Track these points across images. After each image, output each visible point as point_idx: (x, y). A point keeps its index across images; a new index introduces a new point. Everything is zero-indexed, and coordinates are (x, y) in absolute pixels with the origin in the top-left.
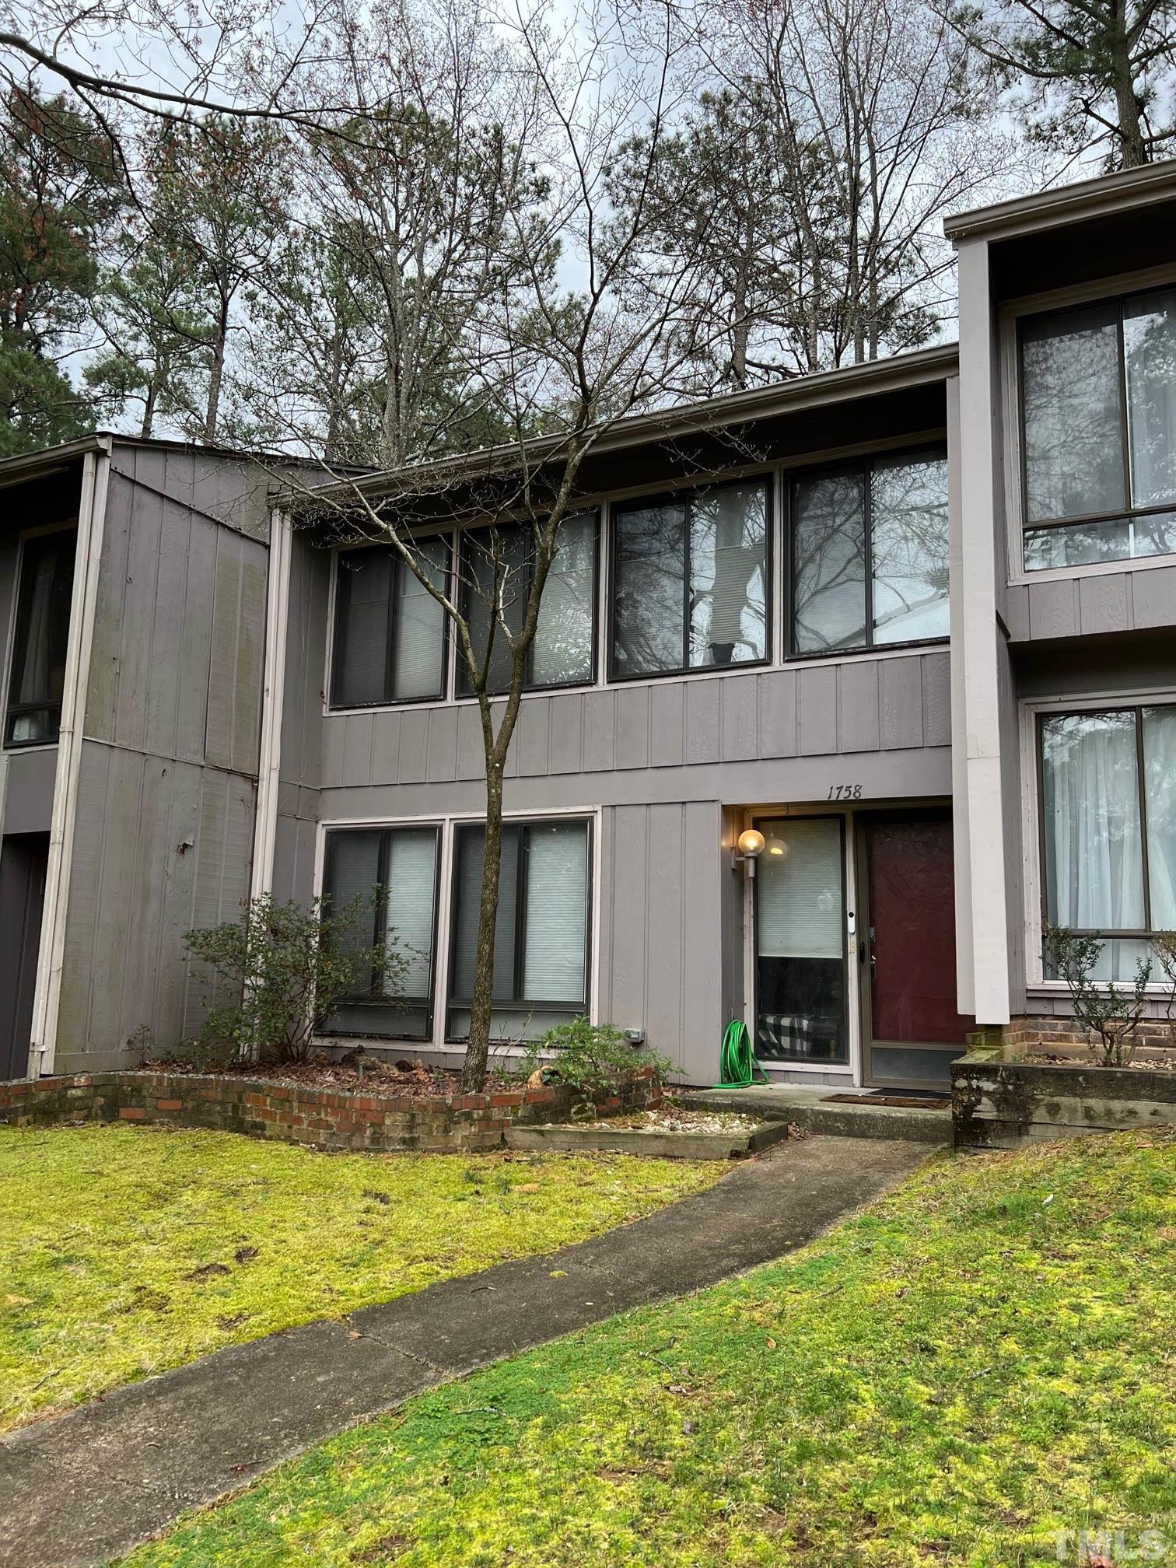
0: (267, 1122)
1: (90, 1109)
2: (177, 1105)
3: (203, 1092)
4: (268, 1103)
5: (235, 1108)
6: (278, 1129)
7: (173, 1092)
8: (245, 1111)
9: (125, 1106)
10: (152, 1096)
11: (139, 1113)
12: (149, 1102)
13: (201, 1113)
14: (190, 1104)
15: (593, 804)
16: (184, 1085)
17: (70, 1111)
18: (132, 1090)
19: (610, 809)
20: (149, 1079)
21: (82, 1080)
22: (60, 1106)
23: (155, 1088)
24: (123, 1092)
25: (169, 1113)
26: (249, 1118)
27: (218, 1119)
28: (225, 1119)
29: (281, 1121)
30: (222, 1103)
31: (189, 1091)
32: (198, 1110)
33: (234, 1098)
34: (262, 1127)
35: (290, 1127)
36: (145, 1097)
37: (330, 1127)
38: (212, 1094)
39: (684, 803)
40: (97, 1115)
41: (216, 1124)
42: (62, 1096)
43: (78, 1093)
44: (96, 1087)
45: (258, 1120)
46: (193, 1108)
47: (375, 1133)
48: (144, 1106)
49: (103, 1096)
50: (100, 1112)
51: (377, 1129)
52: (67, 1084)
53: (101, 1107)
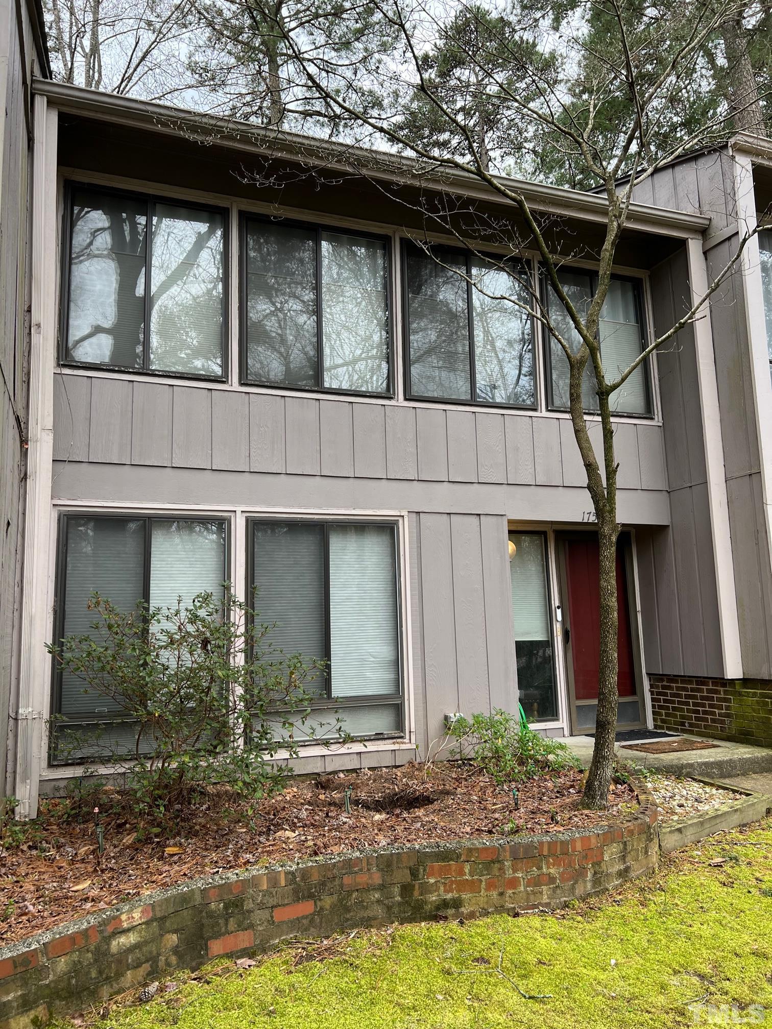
0: (465, 896)
1: (153, 959)
2: (307, 908)
3: (347, 880)
4: (467, 871)
5: (406, 889)
6: (482, 901)
7: (296, 892)
8: (426, 889)
9: (217, 935)
10: (261, 906)
11: (244, 939)
12: (260, 916)
13: (347, 910)
14: (328, 901)
15: (400, 509)
16: (315, 878)
17: (119, 974)
18: (226, 907)
19: (414, 515)
20: (253, 882)
21: (137, 915)
22: (100, 973)
23: (267, 893)
24: (211, 915)
25: (296, 924)
26: (433, 898)
27: (379, 911)
28: (389, 908)
29: (487, 889)
30: (382, 887)
31: (323, 884)
32: (342, 907)
33: (403, 876)
34: (457, 904)
35: (501, 894)
36: (249, 911)
37: (552, 880)
38: (362, 879)
39: (479, 515)
40: (168, 964)
41: (375, 919)
42: (101, 954)
43: (131, 939)
44: (163, 919)
45: (449, 896)
46: (333, 906)
47: (595, 873)
48: (251, 926)
49: (175, 931)
50: (173, 959)
51: (597, 868)
52: (110, 929)
53: (175, 951)
